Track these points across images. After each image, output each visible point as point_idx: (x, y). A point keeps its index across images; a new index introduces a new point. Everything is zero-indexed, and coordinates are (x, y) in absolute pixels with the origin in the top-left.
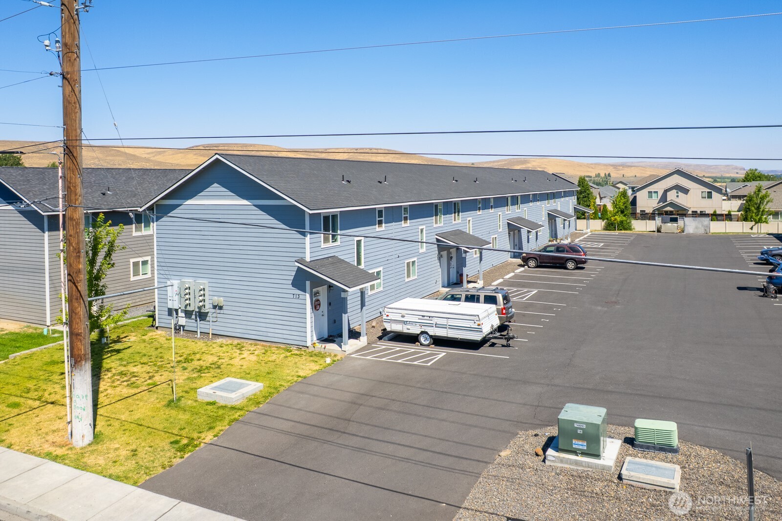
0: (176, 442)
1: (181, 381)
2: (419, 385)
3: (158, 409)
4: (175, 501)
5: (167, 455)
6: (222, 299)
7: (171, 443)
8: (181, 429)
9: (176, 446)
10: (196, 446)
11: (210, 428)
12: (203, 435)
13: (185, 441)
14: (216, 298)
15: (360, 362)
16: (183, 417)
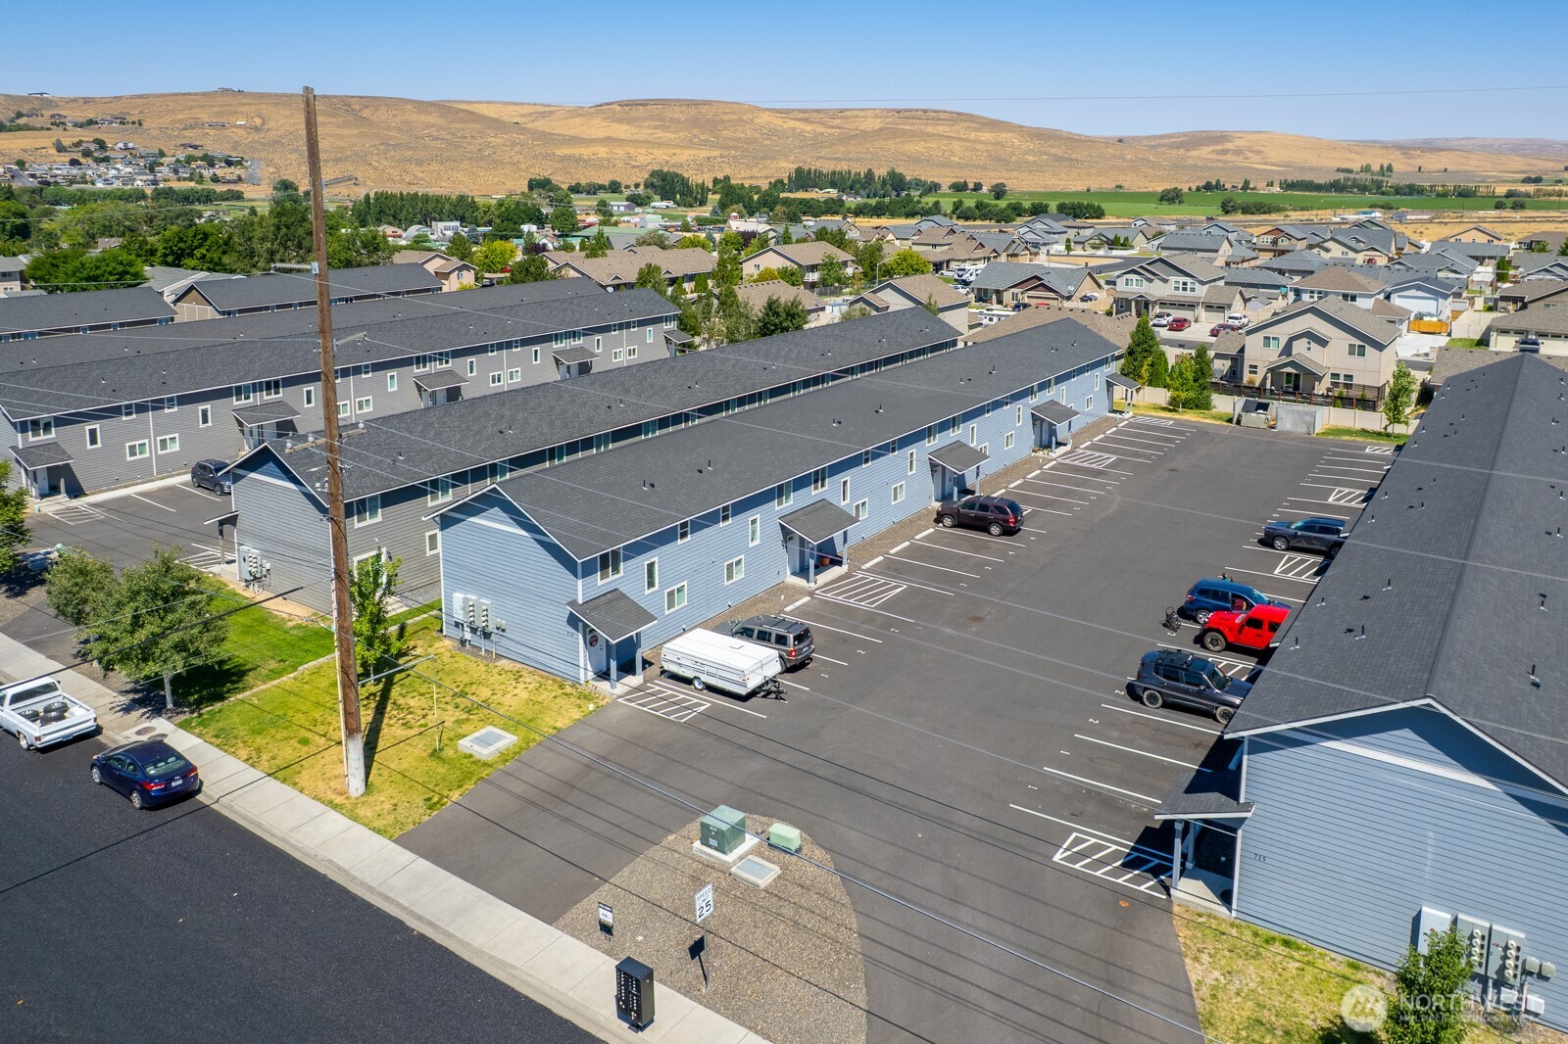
0: (429, 799)
1: (450, 724)
2: (655, 750)
3: (423, 759)
4: (415, 856)
5: (420, 814)
6: (504, 622)
7: (425, 800)
8: (436, 785)
9: (428, 803)
10: (443, 805)
11: (459, 787)
12: (451, 793)
13: (436, 799)
14: (499, 620)
15: (621, 711)
16: (442, 770)
